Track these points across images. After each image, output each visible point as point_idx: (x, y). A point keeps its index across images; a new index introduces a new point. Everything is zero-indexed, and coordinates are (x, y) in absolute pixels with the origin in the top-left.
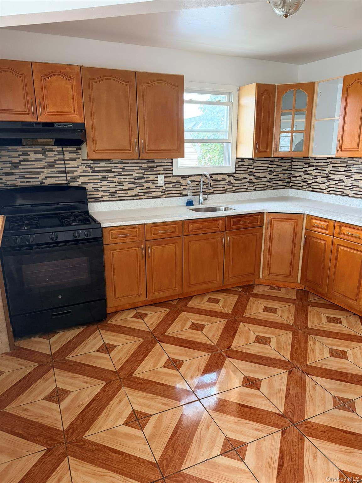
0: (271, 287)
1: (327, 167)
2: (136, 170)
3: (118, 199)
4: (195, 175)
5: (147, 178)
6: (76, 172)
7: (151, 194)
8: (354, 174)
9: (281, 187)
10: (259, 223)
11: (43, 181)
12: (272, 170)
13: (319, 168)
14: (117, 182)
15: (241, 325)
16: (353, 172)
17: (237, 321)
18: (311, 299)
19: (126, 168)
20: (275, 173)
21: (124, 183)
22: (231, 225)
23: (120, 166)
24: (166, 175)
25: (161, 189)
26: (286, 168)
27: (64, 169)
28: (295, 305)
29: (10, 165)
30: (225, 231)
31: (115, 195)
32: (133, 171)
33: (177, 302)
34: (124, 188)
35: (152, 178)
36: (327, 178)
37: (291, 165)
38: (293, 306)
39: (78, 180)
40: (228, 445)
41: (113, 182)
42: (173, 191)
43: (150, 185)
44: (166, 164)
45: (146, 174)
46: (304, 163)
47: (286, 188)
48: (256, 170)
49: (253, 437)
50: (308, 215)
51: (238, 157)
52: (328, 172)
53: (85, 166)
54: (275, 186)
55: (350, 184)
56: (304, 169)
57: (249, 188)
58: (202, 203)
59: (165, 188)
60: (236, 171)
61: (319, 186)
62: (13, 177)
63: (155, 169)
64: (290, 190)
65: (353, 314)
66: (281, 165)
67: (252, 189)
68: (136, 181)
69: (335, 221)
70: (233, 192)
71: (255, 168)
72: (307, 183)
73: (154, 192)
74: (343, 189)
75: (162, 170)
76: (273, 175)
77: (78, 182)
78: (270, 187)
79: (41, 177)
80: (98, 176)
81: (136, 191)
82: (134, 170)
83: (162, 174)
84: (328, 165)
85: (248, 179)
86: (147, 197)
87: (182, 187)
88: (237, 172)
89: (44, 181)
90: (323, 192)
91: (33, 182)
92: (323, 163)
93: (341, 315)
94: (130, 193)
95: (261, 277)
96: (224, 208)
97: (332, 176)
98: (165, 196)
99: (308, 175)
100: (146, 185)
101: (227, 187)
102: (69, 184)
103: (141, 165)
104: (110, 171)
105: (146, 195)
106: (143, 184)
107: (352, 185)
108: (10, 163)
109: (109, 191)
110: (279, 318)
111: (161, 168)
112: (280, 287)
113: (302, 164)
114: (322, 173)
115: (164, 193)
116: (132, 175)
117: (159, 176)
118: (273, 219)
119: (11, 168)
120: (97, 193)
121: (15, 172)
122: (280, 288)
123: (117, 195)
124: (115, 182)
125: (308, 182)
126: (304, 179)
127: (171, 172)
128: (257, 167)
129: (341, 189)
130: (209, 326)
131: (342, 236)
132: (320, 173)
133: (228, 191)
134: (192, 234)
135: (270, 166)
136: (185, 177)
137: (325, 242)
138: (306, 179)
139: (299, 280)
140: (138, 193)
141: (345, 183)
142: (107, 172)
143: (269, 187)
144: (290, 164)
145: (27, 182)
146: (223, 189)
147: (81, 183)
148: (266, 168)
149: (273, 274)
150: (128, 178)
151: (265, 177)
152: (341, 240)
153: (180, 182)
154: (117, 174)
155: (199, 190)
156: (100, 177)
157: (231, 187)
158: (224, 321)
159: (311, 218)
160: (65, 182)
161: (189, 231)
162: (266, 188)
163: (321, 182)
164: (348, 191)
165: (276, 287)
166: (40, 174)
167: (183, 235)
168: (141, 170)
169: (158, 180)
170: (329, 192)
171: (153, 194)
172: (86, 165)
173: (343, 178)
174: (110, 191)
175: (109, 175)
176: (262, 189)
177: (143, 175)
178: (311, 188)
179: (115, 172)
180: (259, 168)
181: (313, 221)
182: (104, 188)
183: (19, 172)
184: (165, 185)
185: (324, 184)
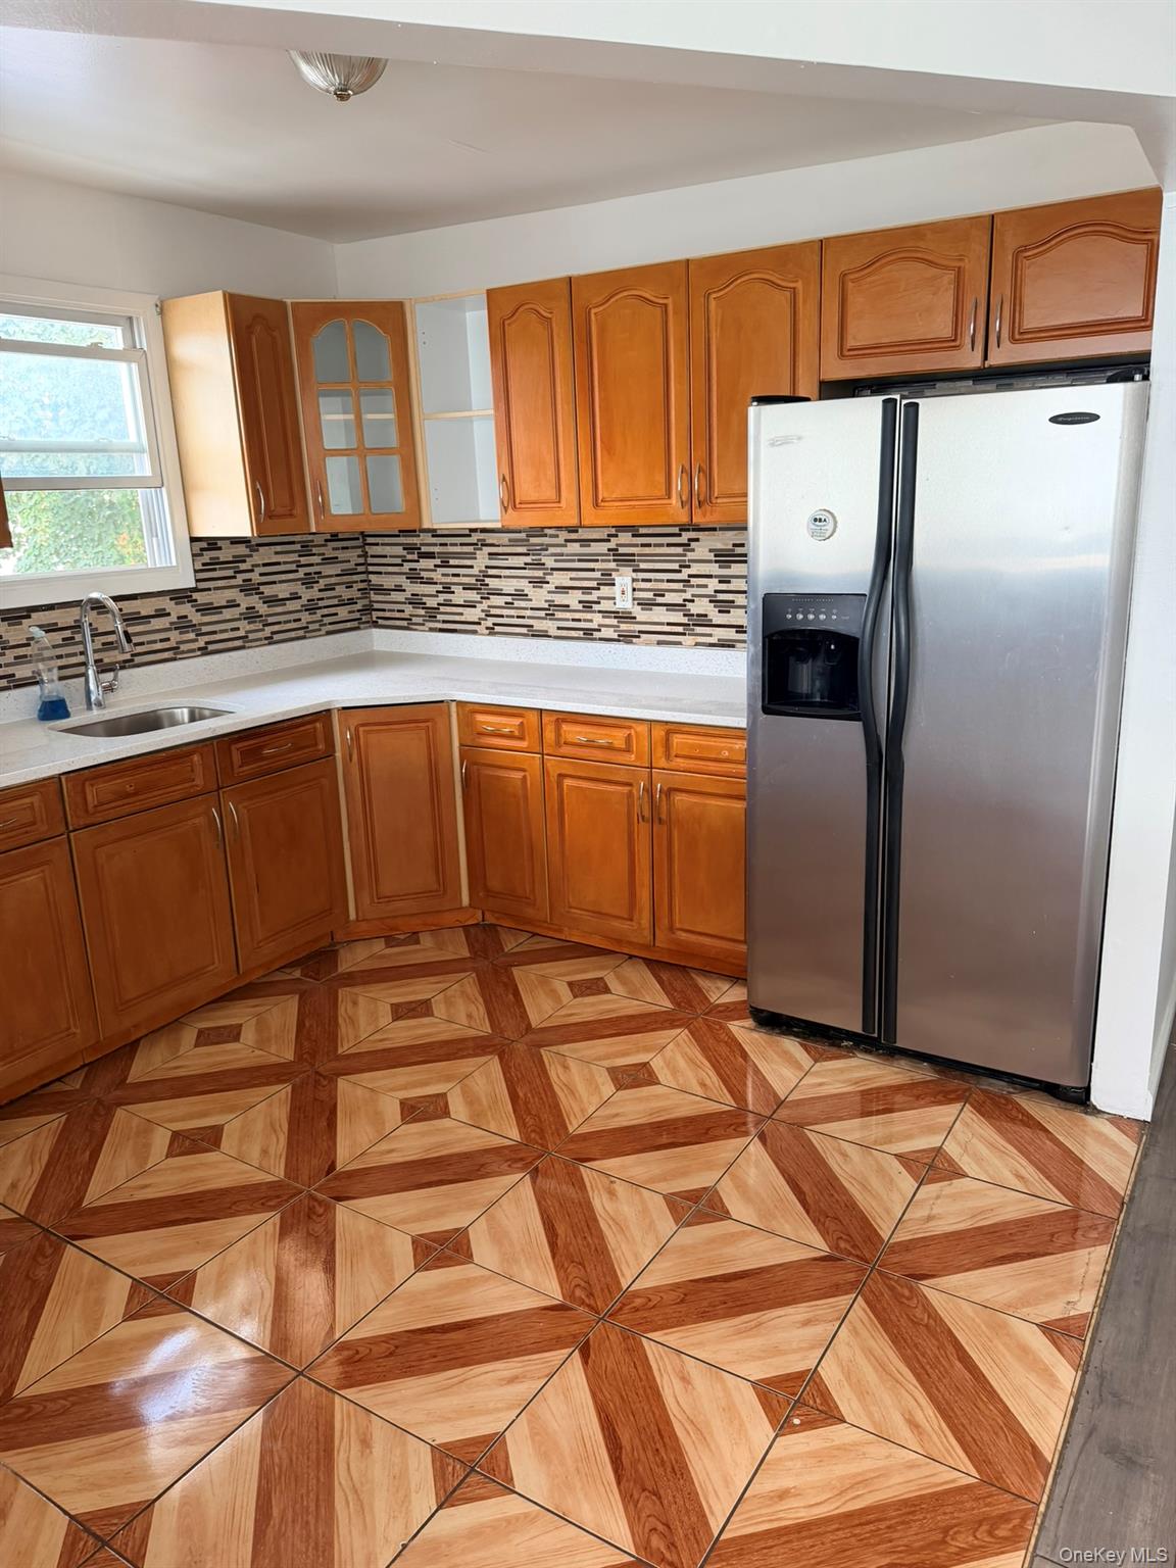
0: (390, 941)
1: (475, 558)
4: (51, 607)
8: (552, 574)
9: (349, 625)
10: (321, 746)
12: (310, 574)
13: (452, 562)
15: (343, 1084)
16: (547, 569)
17: (325, 1077)
18: (510, 944)
20: (322, 582)
22: (235, 767)
26: (351, 565)
28: (474, 975)
30: (219, 788)
33: (82, 1078)
36: (480, 589)
37: (365, 555)
38: (471, 980)
40: (450, 1468)
46: (404, 549)
47: (362, 626)
48: (261, 575)
49: (509, 1408)
50: (459, 703)
51: (198, 533)
52: (480, 571)
54: (330, 624)
55: (546, 601)
56: (407, 566)
57: (251, 636)
58: (99, 704)
60: (197, 581)
61: (462, 614)
64: (375, 631)
65: (627, 957)
66: (337, 558)
67: (260, 639)
69: (541, 710)
70: (199, 653)
71: (258, 570)
72: (423, 608)
74: (529, 617)
76: (316, 589)
78: (316, 626)
84: (478, 552)
85: (244, 606)
87: (10, 655)
88: (202, 585)
90: (474, 632)
92: (461, 545)
93: (602, 968)
95: (352, 916)
96: (186, 711)
97: (493, 583)
99: (421, 583)
101: (179, 640)
107: (552, 605)
110: (444, 1026)
112: (414, 933)
113: (399, 550)
114: (464, 576)
118: (361, 729)
122: (414, 938)
125: (425, 604)
126: (412, 595)
128: (265, 565)
129: (524, 617)
130: (237, 1123)
131: (565, 750)
132: (458, 575)
133: (183, 652)
134: (101, 820)
135: (304, 560)
136: (13, 616)
137: (523, 774)
138: (418, 595)
139: (466, 900)
141: (531, 600)
143: (311, 627)
144: (359, 551)
146: (166, 645)
148: (293, 567)
149: (390, 899)
151: (295, 597)
152: (565, 762)
155: (81, 659)
157: (192, 636)
158: (283, 1091)
159: (469, 710)
161: (87, 811)
162: (305, 632)
163: (465, 601)
164: (545, 621)
165: (402, 937)
167: (67, 828)
170: (491, 631)
173: (524, 585)
176: (293, 634)
178: (439, 621)
180: (271, 570)
181: (480, 718)
185: (475, 607)
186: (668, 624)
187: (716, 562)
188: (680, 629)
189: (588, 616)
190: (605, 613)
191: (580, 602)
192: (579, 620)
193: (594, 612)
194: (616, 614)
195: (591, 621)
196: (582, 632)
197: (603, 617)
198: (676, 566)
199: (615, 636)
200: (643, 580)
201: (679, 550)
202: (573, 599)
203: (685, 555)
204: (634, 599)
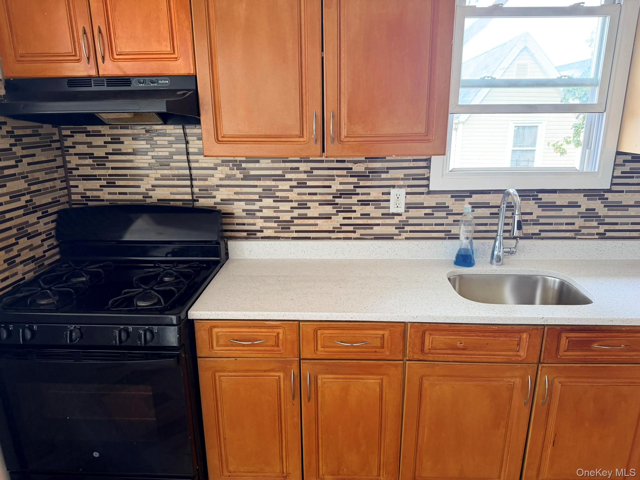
2: (338, 176)
3: (296, 235)
5: (363, 194)
6: (212, 178)
7: (372, 228)
11: (148, 194)
14: (296, 201)
19: (316, 172)
21: (309, 204)
22: (561, 350)
23: (303, 167)
24: (409, 190)
25: (396, 220)
27: (187, 172)
29: (89, 161)
30: (539, 363)
31: (289, 228)
32: (331, 178)
34: (310, 213)
35: (375, 194)
39: (214, 193)
41: (286, 200)
42: (426, 225)
43: (368, 209)
44: (412, 164)
45: (361, 185)
51: (625, 149)
53: (229, 166)
59: (407, 218)
60: (612, 184)
62: (96, 184)
63: (383, 176)
68: (337, 201)
70: (597, 237)
73: (378, 225)
75: (402, 176)
77: (214, 197)
79: (145, 185)
80: (256, 186)
81: (338, 220)
82: (333, 176)
83: (400, 187)
86: (361, 235)
87: (451, 219)
88: (616, 188)
89: (151, 193)
91: (130, 194)
94: (323, 225)
98: (404, 235)
100: (360, 209)
101: (582, 225)
102: (198, 201)
103: (349, 165)
104: (281, 178)
105: (359, 232)
106: (354, 208)
108: (90, 158)
109: (276, 219)
111: (400, 174)
115: (404, 228)
116: (330, 187)
117: (392, 191)
119: (92, 167)
120: (251, 221)
121: (99, 175)
123: (293, 228)
124: (292, 201)
127: (424, 182)
134: (431, 359)
136: (459, 195)
140: (341, 225)
142: (274, 180)
145: (120, 193)
146: (569, 227)
147: (222, 200)
150: (320, 194)
153: (448, 207)
154: (294, 183)
156: (260, 190)
157: (595, 224)
160: (189, 197)
161: (422, 350)
166: (142, 180)
167: (404, 355)
168: (351, 176)
169: (389, 201)
171: (377, 230)
172: (231, 164)
174: (279, 218)
175: (278, 186)
177: (354, 187)
179: (291, 180)
182: (267, 213)
183: (105, 175)
184: (406, 211)
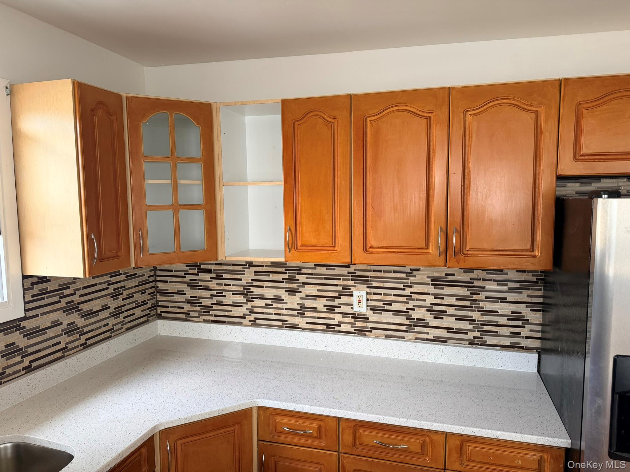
1: (244, 274)
8: (304, 287)
20: (126, 293)
26: (146, 277)
36: (247, 295)
46: (187, 266)
48: (81, 296)
52: (247, 283)
54: (129, 322)
55: (298, 304)
57: (69, 346)
60: (26, 311)
66: (136, 274)
71: (78, 293)
72: (199, 306)
76: (121, 299)
85: (65, 323)
88: (30, 314)
90: (240, 324)
99: (199, 289)
107: (302, 307)
113: (183, 267)
114: (234, 285)
125: (201, 303)
126: (191, 297)
128: (84, 288)
129: (280, 314)
131: (361, 450)
132: (229, 285)
137: (319, 466)
138: (196, 297)
141: (286, 303)
148: (106, 286)
151: (106, 307)
152: (359, 459)
162: (111, 333)
163: (233, 302)
164: (296, 318)
170: (253, 323)
173: (281, 293)
178: (212, 315)
181: (280, 420)
186: (394, 324)
187: (432, 285)
188: (404, 328)
189: (331, 316)
190: (344, 314)
191: (325, 306)
192: (324, 318)
193: (336, 313)
194: (354, 316)
195: (333, 319)
196: (326, 326)
197: (343, 317)
198: (401, 286)
199: (352, 330)
200: (375, 294)
201: (404, 275)
202: (319, 304)
203: (408, 279)
204: (367, 306)
